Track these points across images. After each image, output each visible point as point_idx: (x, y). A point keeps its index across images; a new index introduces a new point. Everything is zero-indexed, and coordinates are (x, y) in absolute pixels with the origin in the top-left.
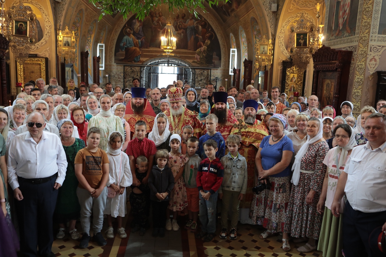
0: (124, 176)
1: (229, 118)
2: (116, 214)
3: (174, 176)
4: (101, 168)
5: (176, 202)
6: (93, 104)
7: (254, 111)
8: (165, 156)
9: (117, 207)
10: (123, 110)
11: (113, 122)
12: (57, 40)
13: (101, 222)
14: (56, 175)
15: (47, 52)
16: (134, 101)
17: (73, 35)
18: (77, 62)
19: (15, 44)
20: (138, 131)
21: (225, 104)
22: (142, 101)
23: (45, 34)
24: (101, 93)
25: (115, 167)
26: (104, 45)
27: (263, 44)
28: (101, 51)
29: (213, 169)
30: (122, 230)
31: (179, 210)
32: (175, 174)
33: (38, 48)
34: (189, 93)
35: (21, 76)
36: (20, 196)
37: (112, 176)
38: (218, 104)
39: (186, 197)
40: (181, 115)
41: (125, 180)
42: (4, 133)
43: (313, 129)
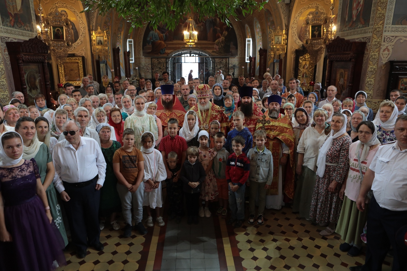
0: (158, 172)
1: (255, 111)
2: (154, 205)
3: (205, 170)
4: (137, 166)
5: (208, 192)
6: (127, 103)
7: (278, 106)
8: (194, 153)
9: (155, 200)
10: (154, 108)
11: (147, 120)
12: (91, 40)
13: (141, 213)
14: (97, 178)
15: (83, 51)
16: (164, 97)
17: (104, 34)
18: (110, 58)
19: (54, 48)
20: (171, 128)
21: (251, 98)
22: (171, 97)
23: (80, 35)
24: (133, 90)
25: (150, 164)
26: (132, 40)
28: (130, 46)
29: (239, 163)
30: (160, 219)
31: (211, 199)
32: (205, 168)
33: (75, 47)
34: (216, 88)
35: (62, 74)
36: (67, 198)
37: (148, 172)
38: (244, 98)
39: (217, 187)
40: (208, 110)
41: (159, 175)
42: (47, 140)
43: (337, 124)
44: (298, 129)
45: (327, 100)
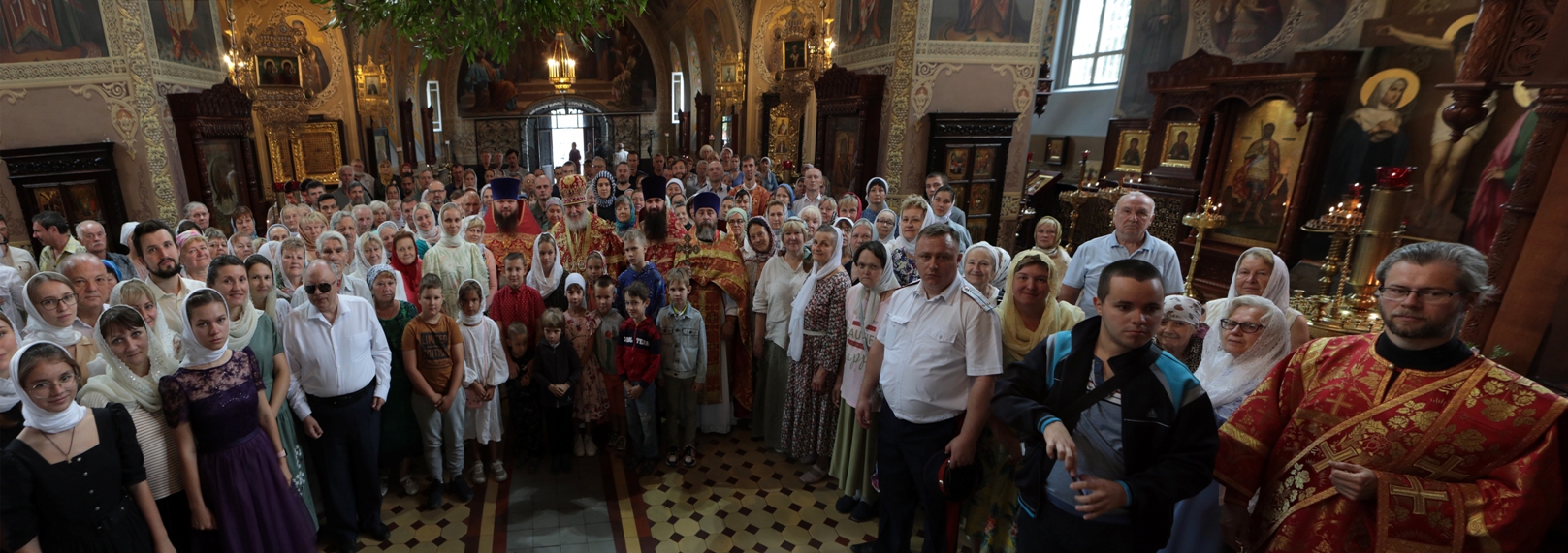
0: (491, 364)
1: (671, 228)
2: (486, 437)
3: (580, 357)
4: (449, 354)
5: (588, 404)
6: (425, 221)
7: (714, 216)
8: (555, 323)
9: (486, 424)
11: (466, 256)
12: (354, 84)
13: (461, 454)
14: (374, 383)
15: (339, 109)
16: (498, 205)
17: (381, 71)
18: (394, 122)
20: (510, 270)
21: (662, 201)
22: (514, 205)
23: (333, 73)
24: (440, 191)
25: (475, 349)
26: (436, 84)
27: (728, 61)
28: (433, 95)
29: (641, 340)
30: (500, 466)
32: (580, 352)
33: (323, 102)
34: (600, 181)
36: (316, 430)
37: (472, 367)
38: (650, 202)
39: (605, 392)
40: (585, 230)
41: (494, 371)
42: (270, 305)
43: (823, 249)
44: (755, 261)
45: (806, 197)
